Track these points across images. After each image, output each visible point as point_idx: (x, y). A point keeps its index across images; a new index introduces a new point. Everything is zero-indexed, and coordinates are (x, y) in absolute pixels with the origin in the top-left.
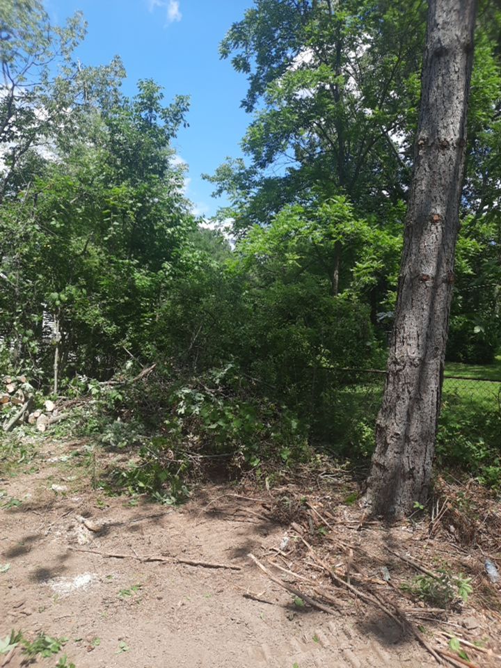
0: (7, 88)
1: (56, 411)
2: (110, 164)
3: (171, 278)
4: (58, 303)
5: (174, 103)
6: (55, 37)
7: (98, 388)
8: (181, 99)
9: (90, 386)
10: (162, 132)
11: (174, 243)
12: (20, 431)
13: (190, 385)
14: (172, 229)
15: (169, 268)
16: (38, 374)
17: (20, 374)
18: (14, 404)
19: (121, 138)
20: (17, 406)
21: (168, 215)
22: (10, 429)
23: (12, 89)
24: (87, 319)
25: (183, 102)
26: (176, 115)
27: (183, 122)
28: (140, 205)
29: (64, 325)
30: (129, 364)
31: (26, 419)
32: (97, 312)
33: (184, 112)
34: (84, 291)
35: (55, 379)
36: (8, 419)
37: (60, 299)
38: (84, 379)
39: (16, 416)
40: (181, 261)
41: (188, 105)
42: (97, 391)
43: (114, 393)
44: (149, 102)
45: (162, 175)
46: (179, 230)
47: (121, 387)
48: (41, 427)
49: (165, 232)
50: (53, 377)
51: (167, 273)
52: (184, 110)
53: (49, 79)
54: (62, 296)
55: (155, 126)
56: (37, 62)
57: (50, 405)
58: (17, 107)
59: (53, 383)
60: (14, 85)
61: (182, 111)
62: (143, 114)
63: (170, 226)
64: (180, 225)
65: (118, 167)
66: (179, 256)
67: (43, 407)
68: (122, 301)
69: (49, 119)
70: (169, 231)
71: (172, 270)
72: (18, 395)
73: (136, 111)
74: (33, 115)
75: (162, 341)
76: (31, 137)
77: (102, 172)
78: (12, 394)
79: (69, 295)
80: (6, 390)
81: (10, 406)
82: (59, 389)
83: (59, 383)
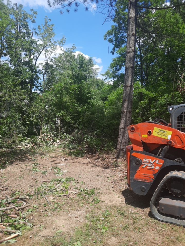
16: (55, 134)
17: (51, 133)
24: (67, 119)
29: (61, 121)
30: (76, 130)
32: (69, 117)
34: (66, 112)
37: (60, 114)
38: (65, 134)
39: (50, 143)
48: (56, 145)
57: (58, 141)
67: (56, 141)
79: (62, 113)
80: (48, 137)
81: (49, 141)
82: (60, 137)
83: (60, 136)
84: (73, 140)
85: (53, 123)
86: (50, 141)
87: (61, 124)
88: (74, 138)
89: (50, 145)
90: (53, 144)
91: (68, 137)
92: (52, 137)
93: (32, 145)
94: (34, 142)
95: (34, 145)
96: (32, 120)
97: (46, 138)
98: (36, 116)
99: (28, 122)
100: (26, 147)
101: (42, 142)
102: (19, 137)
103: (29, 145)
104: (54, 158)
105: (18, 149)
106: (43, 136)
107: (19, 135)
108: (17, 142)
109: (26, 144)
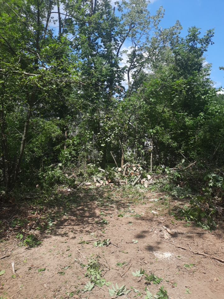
0: (133, 47)
1: (151, 180)
2: (175, 70)
3: (204, 120)
4: (152, 134)
5: (206, 34)
6: (152, 20)
7: (169, 171)
8: (210, 31)
9: (166, 170)
10: (200, 50)
11: (205, 103)
12: (138, 186)
13: (215, 172)
14: (205, 96)
15: (203, 115)
16: (144, 164)
17: (138, 163)
18: (136, 175)
19: (180, 58)
20: (137, 176)
21: (202, 90)
22: (134, 185)
23: (135, 47)
24: (164, 140)
25: (210, 33)
26: (207, 41)
27: (210, 43)
28: (188, 87)
29: (154, 143)
30: (183, 161)
31: (140, 182)
32: (168, 137)
33: (212, 38)
34: (163, 128)
35: (151, 166)
36: (134, 181)
38: (163, 167)
39: (136, 180)
40: (209, 111)
41: (214, 33)
42: (169, 172)
43: (176, 174)
44: (193, 37)
45: (199, 70)
46: (208, 96)
47: (179, 171)
48: (146, 186)
49: (201, 98)
50: (150, 165)
51: (202, 118)
52: (212, 36)
53: (150, 39)
54: (154, 131)
55: (196, 48)
56: (144, 33)
57: (149, 177)
58: (137, 54)
59: (150, 168)
60: (136, 45)
61: (210, 37)
62: (190, 44)
63: (203, 95)
64: (208, 93)
65: (178, 71)
66: (208, 109)
67: (146, 177)
68: (179, 132)
69: (149, 56)
70: (203, 97)
71: (205, 116)
72: (137, 172)
73: (187, 43)
74: (143, 56)
75: (199, 150)
76: (142, 65)
77: (171, 75)
78: (135, 171)
80: (132, 169)
81: (134, 176)
83: (153, 168)
88: (179, 175)
93: (107, 183)
95: (110, 183)
97: (129, 171)
99: (103, 144)
103: (102, 182)
105: (86, 187)
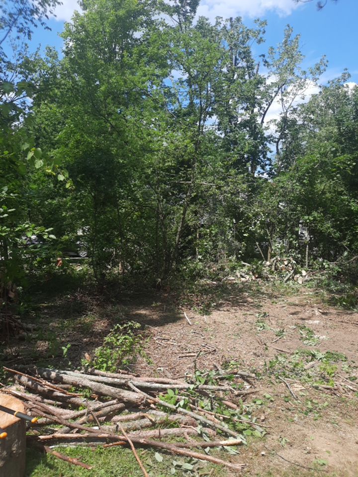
1: (307, 276)
7: (328, 265)
9: (324, 264)
12: (291, 283)
16: (298, 257)
22: (286, 282)
24: (323, 229)
29: (311, 232)
30: (346, 253)
31: (293, 278)
32: (329, 225)
34: (322, 214)
35: (307, 260)
36: (285, 277)
37: (308, 219)
38: (321, 260)
39: (288, 276)
42: (328, 266)
43: (337, 268)
47: (340, 266)
48: (300, 282)
54: (311, 217)
57: (304, 273)
59: (305, 262)
67: (301, 273)
68: (344, 219)
72: (289, 266)
78: (286, 266)
79: (314, 217)
80: (284, 264)
81: (286, 272)
82: (309, 266)
83: (309, 263)
84: (338, 272)
85: (294, 236)
86: (288, 272)
87: (311, 238)
88: (340, 270)
89: (289, 279)
90: (295, 279)
91: (326, 266)
92: (291, 264)
93: (254, 278)
94: (257, 272)
95: (257, 278)
96: (254, 229)
97: (279, 265)
98: (260, 223)
99: (246, 233)
100: (243, 279)
101: (273, 272)
102: (230, 261)
103: (248, 277)
104: (297, 307)
105: (229, 282)
106: (273, 262)
107: (230, 257)
108: (227, 270)
109: (243, 274)
